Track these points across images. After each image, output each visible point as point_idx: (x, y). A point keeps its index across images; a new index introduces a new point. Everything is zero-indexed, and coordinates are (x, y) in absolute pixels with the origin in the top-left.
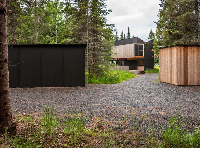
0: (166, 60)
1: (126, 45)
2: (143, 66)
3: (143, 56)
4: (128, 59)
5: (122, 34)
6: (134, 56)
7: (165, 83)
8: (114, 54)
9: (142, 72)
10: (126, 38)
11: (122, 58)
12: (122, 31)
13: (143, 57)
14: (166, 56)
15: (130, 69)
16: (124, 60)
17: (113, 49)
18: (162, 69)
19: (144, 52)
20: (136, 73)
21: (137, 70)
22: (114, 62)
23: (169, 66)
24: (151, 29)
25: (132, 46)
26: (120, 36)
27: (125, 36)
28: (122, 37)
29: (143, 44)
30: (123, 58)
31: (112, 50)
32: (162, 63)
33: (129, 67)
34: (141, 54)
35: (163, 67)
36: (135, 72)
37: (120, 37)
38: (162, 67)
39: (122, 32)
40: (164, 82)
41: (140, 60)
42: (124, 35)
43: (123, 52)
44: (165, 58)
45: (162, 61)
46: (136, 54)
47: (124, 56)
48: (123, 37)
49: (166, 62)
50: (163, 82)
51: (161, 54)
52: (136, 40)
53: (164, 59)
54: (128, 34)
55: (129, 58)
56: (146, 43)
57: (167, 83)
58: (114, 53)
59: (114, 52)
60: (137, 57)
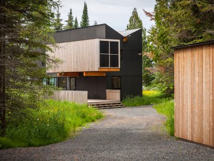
0: (197, 79)
1: (80, 42)
2: (119, 91)
3: (119, 67)
4: (84, 75)
5: (71, 17)
6: (99, 66)
7: (192, 142)
8: (51, 62)
9: (115, 104)
10: (79, 26)
11: (70, 71)
12: (71, 10)
13: (119, 70)
14: (197, 70)
15: (89, 98)
16: (75, 78)
17: (50, 49)
18: (183, 104)
19: (121, 59)
20: (105, 106)
21: (105, 99)
22: (53, 81)
23: (204, 98)
24: (135, 9)
25: (95, 44)
26: (66, 21)
27: (76, 22)
28: (70, 25)
29: (119, 41)
30: (73, 71)
31: (48, 53)
32: (182, 88)
33: (86, 92)
34: (114, 64)
35: (185, 100)
36: (102, 105)
37: (65, 24)
38: (183, 99)
39: (71, 13)
40: (189, 138)
41: (112, 76)
42: (74, 19)
43: (72, 59)
44: (193, 75)
45: (183, 83)
46: (103, 62)
47: (75, 67)
48: (74, 23)
49: (196, 86)
50: (186, 140)
51: (179, 63)
52: (103, 32)
53: (189, 77)
54: (83, 17)
55: (86, 72)
56: (125, 37)
57: (197, 143)
58: (53, 59)
59: (51, 58)
60: (105, 69)
